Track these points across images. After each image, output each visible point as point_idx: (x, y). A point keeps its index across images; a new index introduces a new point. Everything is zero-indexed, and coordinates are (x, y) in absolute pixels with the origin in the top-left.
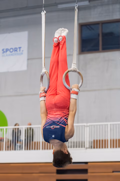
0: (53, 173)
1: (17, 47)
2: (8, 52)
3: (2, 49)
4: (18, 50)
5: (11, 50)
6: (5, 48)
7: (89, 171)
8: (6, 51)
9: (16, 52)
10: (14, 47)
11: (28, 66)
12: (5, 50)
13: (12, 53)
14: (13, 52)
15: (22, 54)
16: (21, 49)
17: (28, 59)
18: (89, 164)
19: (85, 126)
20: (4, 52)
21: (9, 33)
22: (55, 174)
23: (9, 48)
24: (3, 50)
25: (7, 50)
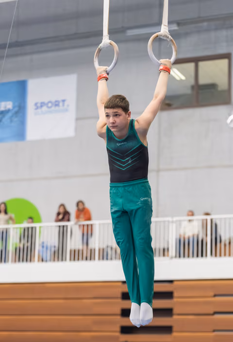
0: (117, 298)
1: (60, 99)
2: (45, 108)
3: (35, 102)
4: (61, 104)
5: (50, 105)
6: (40, 101)
7: (175, 294)
8: (42, 106)
10: (53, 100)
11: (76, 129)
12: (39, 105)
13: (50, 109)
14: (53, 108)
15: (67, 110)
16: (66, 103)
17: (77, 119)
18: (175, 283)
19: (169, 221)
20: (37, 108)
21: (46, 76)
22: (120, 300)
24: (36, 104)
25: (43, 104)
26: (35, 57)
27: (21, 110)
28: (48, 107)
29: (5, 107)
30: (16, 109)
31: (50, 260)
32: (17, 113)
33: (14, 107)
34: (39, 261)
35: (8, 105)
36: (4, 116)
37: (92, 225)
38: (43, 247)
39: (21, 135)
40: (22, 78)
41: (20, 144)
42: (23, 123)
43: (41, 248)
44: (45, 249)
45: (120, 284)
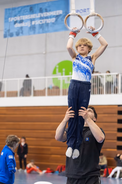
4: (87, 11)
5: (81, 11)
10: (83, 9)
14: (83, 13)
16: (89, 10)
28: (80, 13)
29: (58, 13)
33: (63, 13)
35: (60, 12)
36: (58, 18)
45: (117, 106)
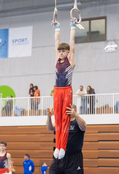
1: (24, 38)
2: (17, 42)
3: (12, 39)
4: (25, 40)
5: (20, 41)
6: (15, 39)
8: (16, 41)
9: (23, 42)
11: (32, 53)
12: (14, 41)
13: (20, 43)
15: (28, 43)
16: (27, 40)
17: (33, 48)
20: (14, 42)
21: (18, 27)
22: (53, 135)
23: (18, 39)
24: (13, 40)
25: (16, 40)
26: (13, 17)
27: (6, 43)
28: (19, 42)
30: (4, 43)
31: (20, 116)
32: (3, 44)
33: (2, 42)
34: (14, 116)
37: (40, 99)
38: (16, 109)
39: (5, 55)
40: (6, 28)
41: (5, 59)
42: (7, 49)
43: (15, 110)
44: (17, 110)
